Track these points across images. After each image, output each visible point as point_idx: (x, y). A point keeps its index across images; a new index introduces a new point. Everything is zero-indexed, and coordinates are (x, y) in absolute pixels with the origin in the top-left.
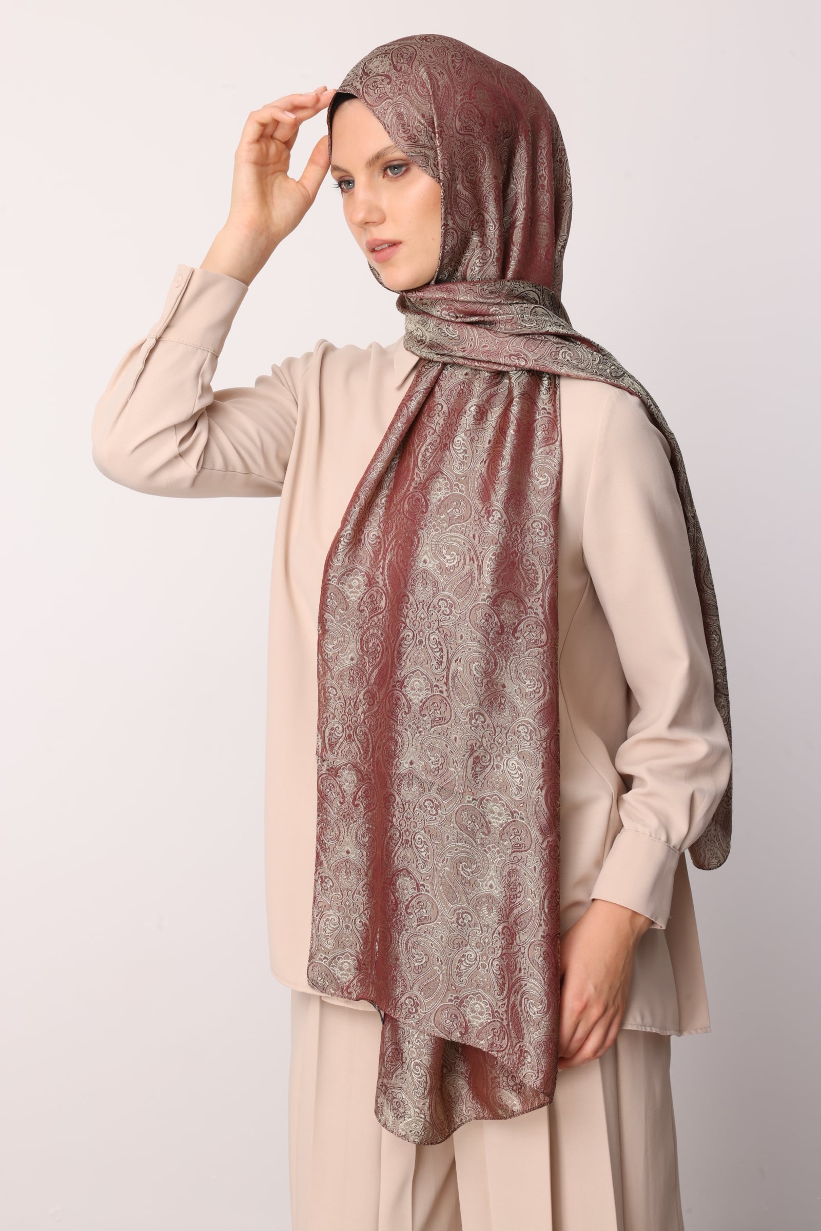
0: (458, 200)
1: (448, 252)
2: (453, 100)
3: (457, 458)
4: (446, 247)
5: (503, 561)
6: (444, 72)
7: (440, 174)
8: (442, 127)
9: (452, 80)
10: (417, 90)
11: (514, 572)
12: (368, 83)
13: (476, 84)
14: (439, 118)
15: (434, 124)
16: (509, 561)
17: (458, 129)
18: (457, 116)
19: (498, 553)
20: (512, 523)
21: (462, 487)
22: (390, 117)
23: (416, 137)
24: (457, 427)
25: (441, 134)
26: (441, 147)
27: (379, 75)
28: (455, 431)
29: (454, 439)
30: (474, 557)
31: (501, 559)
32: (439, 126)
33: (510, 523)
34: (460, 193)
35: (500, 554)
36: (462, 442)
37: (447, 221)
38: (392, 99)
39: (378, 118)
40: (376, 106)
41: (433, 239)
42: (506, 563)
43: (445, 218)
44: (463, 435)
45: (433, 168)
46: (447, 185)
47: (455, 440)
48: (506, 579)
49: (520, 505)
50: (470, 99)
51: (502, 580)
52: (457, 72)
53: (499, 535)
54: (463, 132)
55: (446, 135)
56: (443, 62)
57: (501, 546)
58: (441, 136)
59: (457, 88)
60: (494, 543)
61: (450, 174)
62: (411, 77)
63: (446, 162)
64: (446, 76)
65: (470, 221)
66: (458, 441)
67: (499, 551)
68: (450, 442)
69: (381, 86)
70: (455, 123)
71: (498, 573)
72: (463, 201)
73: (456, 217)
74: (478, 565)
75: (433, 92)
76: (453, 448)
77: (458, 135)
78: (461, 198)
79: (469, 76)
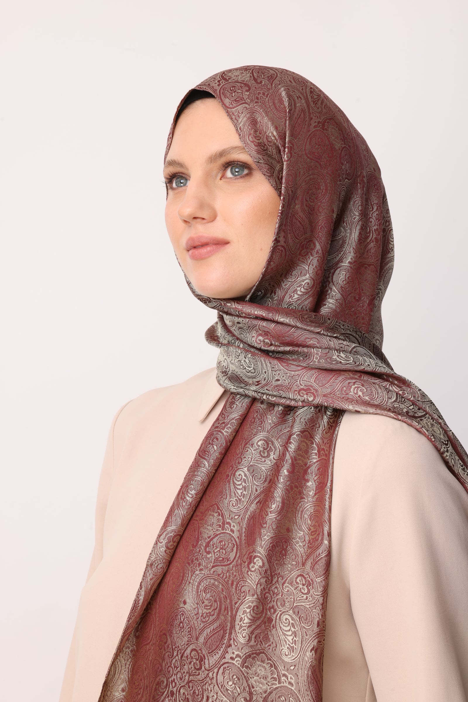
0: (294, 220)
1: (272, 269)
2: (307, 123)
3: (235, 493)
4: (272, 263)
5: (259, 616)
6: (302, 98)
7: (283, 188)
8: (293, 145)
9: (308, 106)
10: (274, 104)
11: (270, 630)
12: (226, 86)
13: (330, 119)
14: (292, 135)
15: (285, 140)
16: (265, 617)
17: (307, 151)
18: (309, 140)
19: (254, 606)
20: (273, 574)
21: (234, 526)
22: (243, 119)
23: (266, 146)
24: (242, 459)
25: (291, 150)
26: (289, 162)
27: (238, 82)
28: (239, 463)
29: (236, 471)
30: (229, 607)
31: (256, 614)
32: (290, 142)
33: (271, 573)
34: (298, 214)
35: (255, 608)
36: (244, 477)
37: (279, 237)
38: (249, 105)
39: (231, 119)
40: (231, 108)
41: (261, 249)
42: (262, 619)
43: (278, 233)
44: (246, 469)
45: (277, 180)
46: (287, 201)
47: (236, 473)
48: (260, 638)
49: (286, 555)
50: (323, 129)
51: (255, 637)
52: (314, 102)
53: (257, 585)
54: (311, 157)
55: (295, 153)
56: (302, 89)
57: (258, 599)
58: (290, 152)
59: (312, 115)
60: (251, 593)
61: (292, 191)
62: (270, 92)
63: (291, 178)
64: (303, 101)
65: (300, 245)
66: (239, 475)
67: (255, 604)
68: (231, 474)
69: (239, 91)
70: (306, 145)
71: (252, 629)
72: (298, 223)
73: (289, 236)
74: (231, 617)
75: (290, 110)
76: (233, 481)
77: (306, 157)
78: (297, 219)
79: (324, 110)
